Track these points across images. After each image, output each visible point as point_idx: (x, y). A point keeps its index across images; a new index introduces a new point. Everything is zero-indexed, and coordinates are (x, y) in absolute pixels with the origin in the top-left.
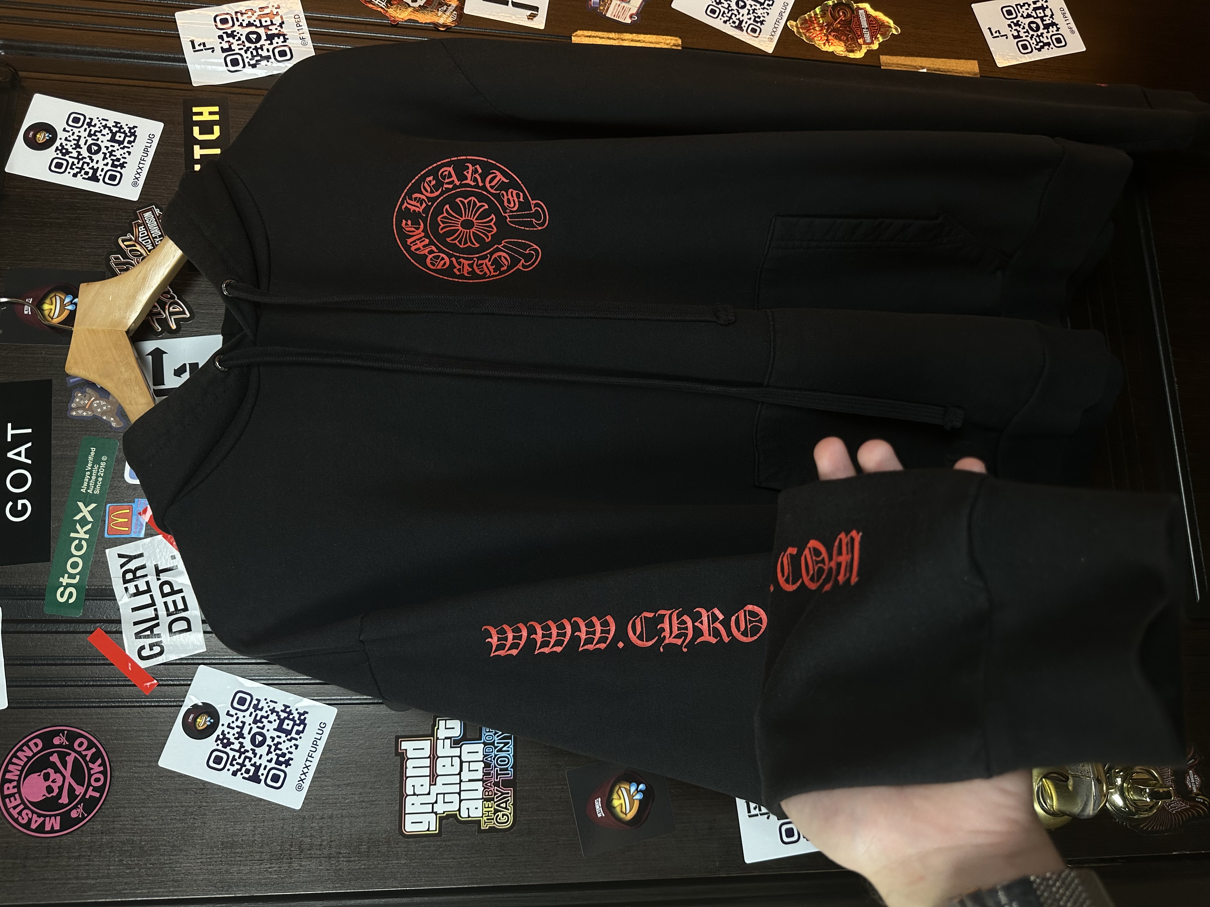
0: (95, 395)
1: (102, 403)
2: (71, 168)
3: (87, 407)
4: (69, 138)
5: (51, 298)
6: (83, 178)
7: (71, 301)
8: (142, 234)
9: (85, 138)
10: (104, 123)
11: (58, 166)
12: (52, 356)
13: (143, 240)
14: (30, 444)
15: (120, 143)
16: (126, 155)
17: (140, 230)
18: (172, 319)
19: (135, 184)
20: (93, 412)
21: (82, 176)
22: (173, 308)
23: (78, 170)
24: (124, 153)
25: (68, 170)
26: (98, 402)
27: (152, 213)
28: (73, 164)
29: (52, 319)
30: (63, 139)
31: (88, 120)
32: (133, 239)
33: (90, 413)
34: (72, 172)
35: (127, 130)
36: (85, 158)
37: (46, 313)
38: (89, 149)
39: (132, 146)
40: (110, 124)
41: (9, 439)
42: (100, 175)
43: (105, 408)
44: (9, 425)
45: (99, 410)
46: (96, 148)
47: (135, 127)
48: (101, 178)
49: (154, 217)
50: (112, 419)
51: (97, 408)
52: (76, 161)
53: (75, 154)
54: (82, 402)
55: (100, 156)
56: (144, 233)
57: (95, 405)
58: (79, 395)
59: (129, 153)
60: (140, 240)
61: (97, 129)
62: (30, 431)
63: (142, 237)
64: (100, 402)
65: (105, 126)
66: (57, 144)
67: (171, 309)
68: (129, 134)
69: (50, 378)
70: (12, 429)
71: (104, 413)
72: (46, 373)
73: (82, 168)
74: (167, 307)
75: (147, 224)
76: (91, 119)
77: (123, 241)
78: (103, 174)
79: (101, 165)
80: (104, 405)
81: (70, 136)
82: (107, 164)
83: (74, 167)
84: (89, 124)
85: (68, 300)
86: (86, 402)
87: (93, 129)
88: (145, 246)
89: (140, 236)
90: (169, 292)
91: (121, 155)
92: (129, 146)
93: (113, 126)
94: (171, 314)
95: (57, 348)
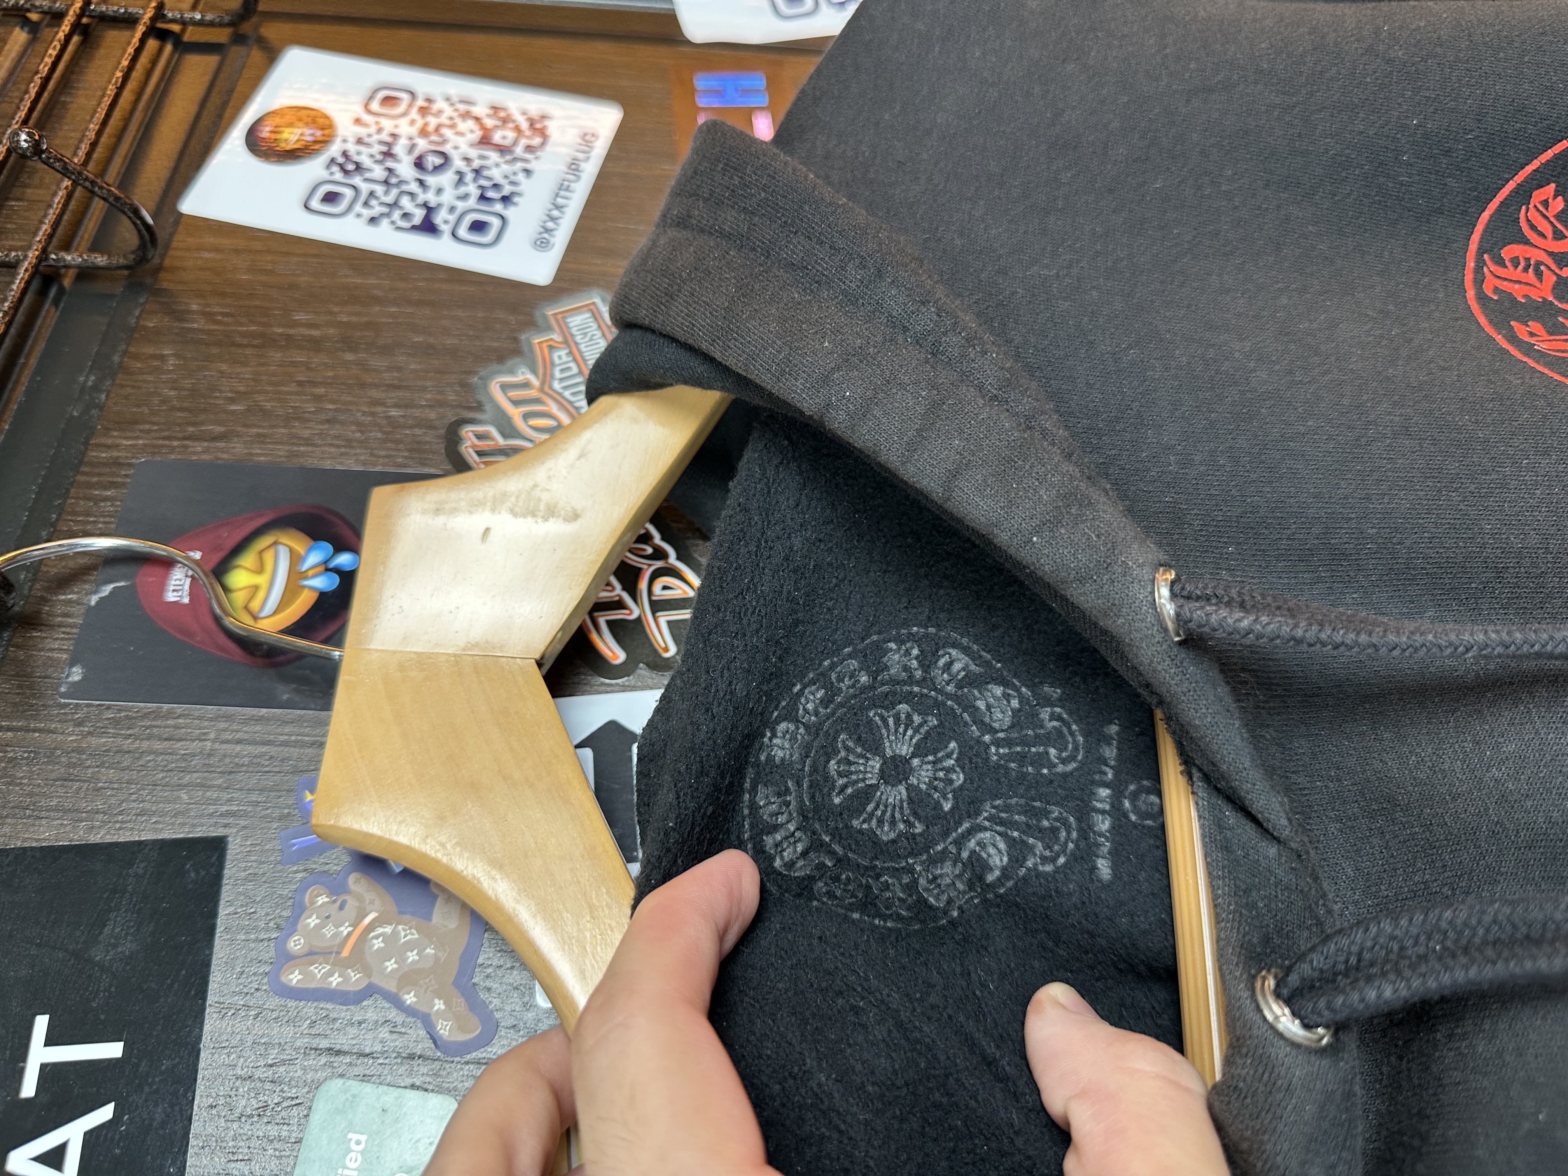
0: (378, 903)
1: (407, 934)
2: (366, 204)
3: (345, 953)
4: (366, 140)
5: (261, 552)
6: (399, 228)
7: (326, 562)
8: (562, 371)
9: (411, 139)
10: (462, 107)
11: (331, 198)
12: (238, 748)
13: (565, 388)
14: (105, 1113)
15: (502, 150)
16: (521, 177)
17: (557, 361)
18: (663, 621)
19: (542, 243)
20: (366, 971)
21: (393, 223)
22: (665, 588)
23: (385, 210)
24: (515, 174)
25: (358, 208)
26: (388, 929)
27: (593, 314)
28: (372, 194)
29: (255, 618)
30: (352, 139)
31: (420, 103)
32: (535, 382)
33: (354, 976)
34: (367, 213)
35: (524, 125)
36: (406, 182)
37: (239, 598)
38: (419, 164)
39: (537, 158)
40: (480, 110)
41: (29, 1089)
42: (446, 222)
43: (412, 956)
44: (41, 1023)
45: (391, 965)
46: (438, 161)
47: (544, 117)
48: (446, 229)
49: (599, 327)
50: (439, 1005)
51: (384, 955)
52: (379, 189)
53: (378, 172)
54: (329, 931)
55: (446, 179)
56: (569, 369)
57: (378, 944)
58: (322, 900)
59: (528, 172)
60: (557, 386)
61: (444, 119)
62: (113, 1050)
63: (561, 380)
64: (395, 933)
65: (466, 115)
66: (334, 150)
67: (657, 589)
68: (528, 133)
69: (219, 832)
70: (50, 1042)
71: (408, 978)
72: (212, 809)
73: (395, 205)
74: (643, 585)
75: (576, 344)
76: (429, 100)
77: (504, 387)
78: (452, 218)
79: (448, 197)
80: (410, 946)
81: (369, 136)
82: (465, 197)
83: (374, 202)
84: (423, 111)
85: (314, 558)
86: (345, 930)
87: (433, 121)
88: (571, 403)
89: (558, 375)
90: (646, 538)
91: (506, 177)
92: (528, 156)
93: (488, 116)
94: (657, 606)
95: (260, 719)
